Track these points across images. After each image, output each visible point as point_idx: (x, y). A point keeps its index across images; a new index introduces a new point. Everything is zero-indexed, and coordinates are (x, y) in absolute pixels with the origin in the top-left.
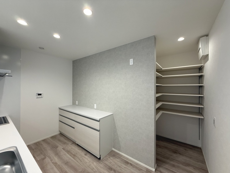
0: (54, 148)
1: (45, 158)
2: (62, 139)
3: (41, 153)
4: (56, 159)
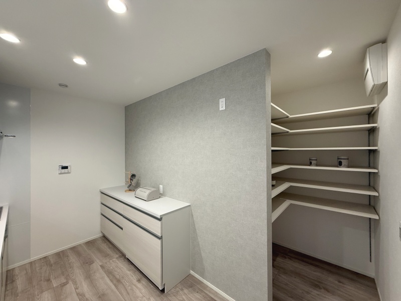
0: (87, 263)
1: (67, 283)
2: (104, 247)
4: (85, 288)
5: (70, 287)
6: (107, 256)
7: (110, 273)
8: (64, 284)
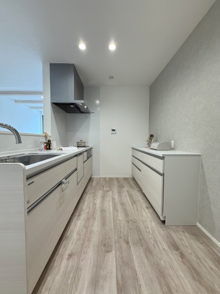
0: (121, 187)
1: (110, 191)
2: (132, 183)
3: (109, 186)
4: (116, 196)
5: (110, 193)
6: (132, 187)
7: (130, 196)
8: (108, 191)
